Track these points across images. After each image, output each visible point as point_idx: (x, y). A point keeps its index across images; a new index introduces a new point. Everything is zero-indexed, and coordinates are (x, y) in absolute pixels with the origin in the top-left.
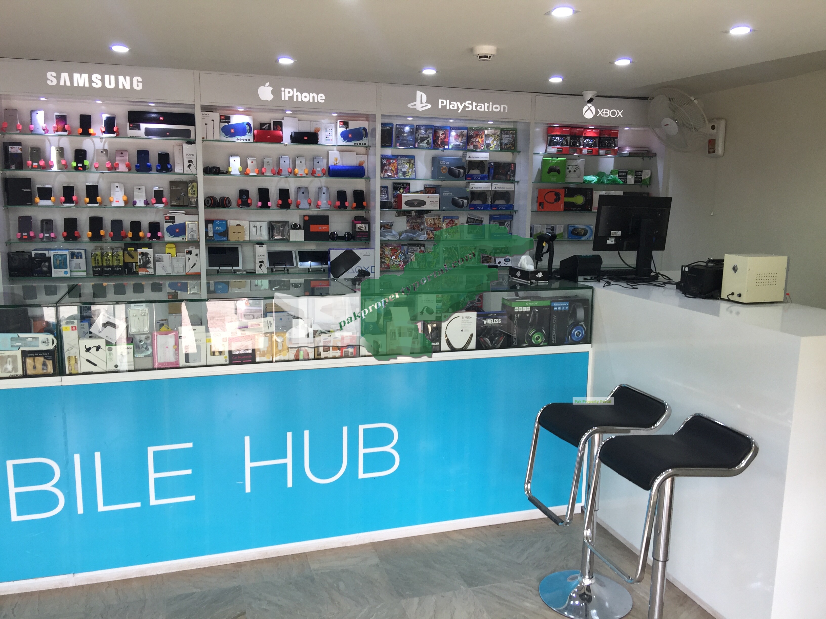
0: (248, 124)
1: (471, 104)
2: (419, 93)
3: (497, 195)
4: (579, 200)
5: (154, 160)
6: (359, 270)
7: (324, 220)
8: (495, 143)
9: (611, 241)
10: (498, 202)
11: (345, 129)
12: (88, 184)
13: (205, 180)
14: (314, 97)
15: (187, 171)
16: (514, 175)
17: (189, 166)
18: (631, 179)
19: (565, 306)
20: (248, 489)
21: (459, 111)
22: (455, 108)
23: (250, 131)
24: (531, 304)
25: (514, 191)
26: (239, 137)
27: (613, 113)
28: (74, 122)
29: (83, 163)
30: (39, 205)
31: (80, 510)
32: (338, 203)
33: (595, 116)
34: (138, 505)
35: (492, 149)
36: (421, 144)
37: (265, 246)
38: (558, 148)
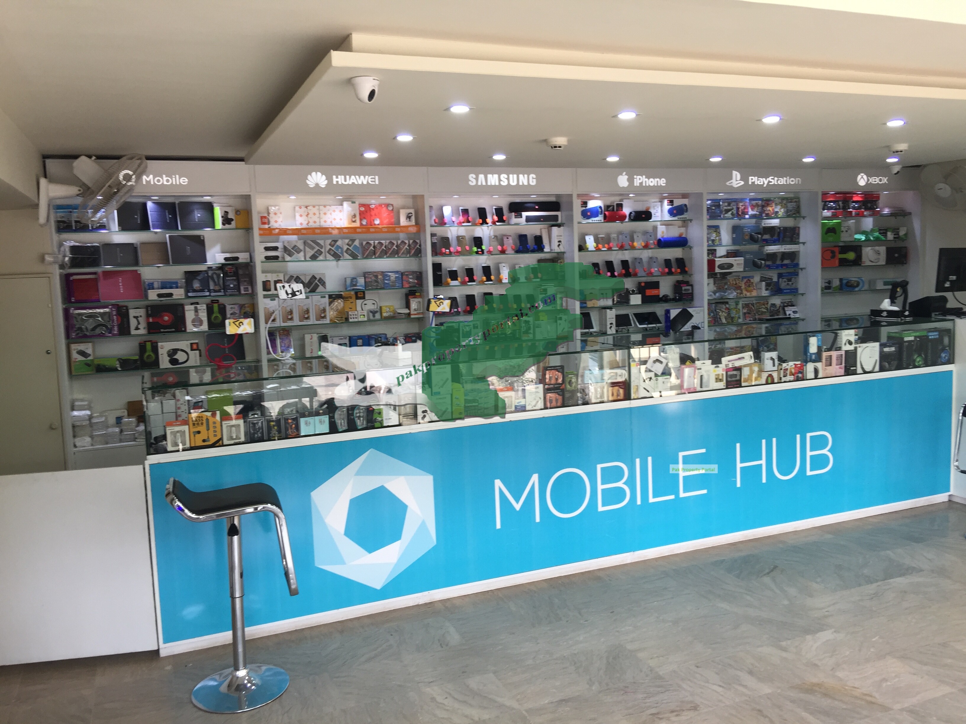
0: (600, 207)
1: (773, 179)
2: (735, 173)
3: (784, 255)
4: (851, 256)
5: (531, 243)
6: (692, 326)
7: (656, 285)
8: (782, 210)
9: (947, 285)
10: (786, 262)
11: (671, 207)
12: (483, 265)
13: (579, 256)
14: (657, 181)
15: (557, 250)
16: (798, 238)
17: (559, 245)
18: (890, 236)
19: (937, 335)
20: (739, 485)
21: (765, 186)
22: (762, 183)
23: (601, 214)
24: (914, 334)
25: (799, 252)
26: (594, 219)
27: (880, 180)
28: (473, 214)
29: (481, 248)
30: (451, 285)
31: (639, 502)
32: (667, 270)
33: (867, 183)
34: (672, 497)
35: (779, 216)
36: (726, 215)
37: (614, 310)
38: (833, 212)
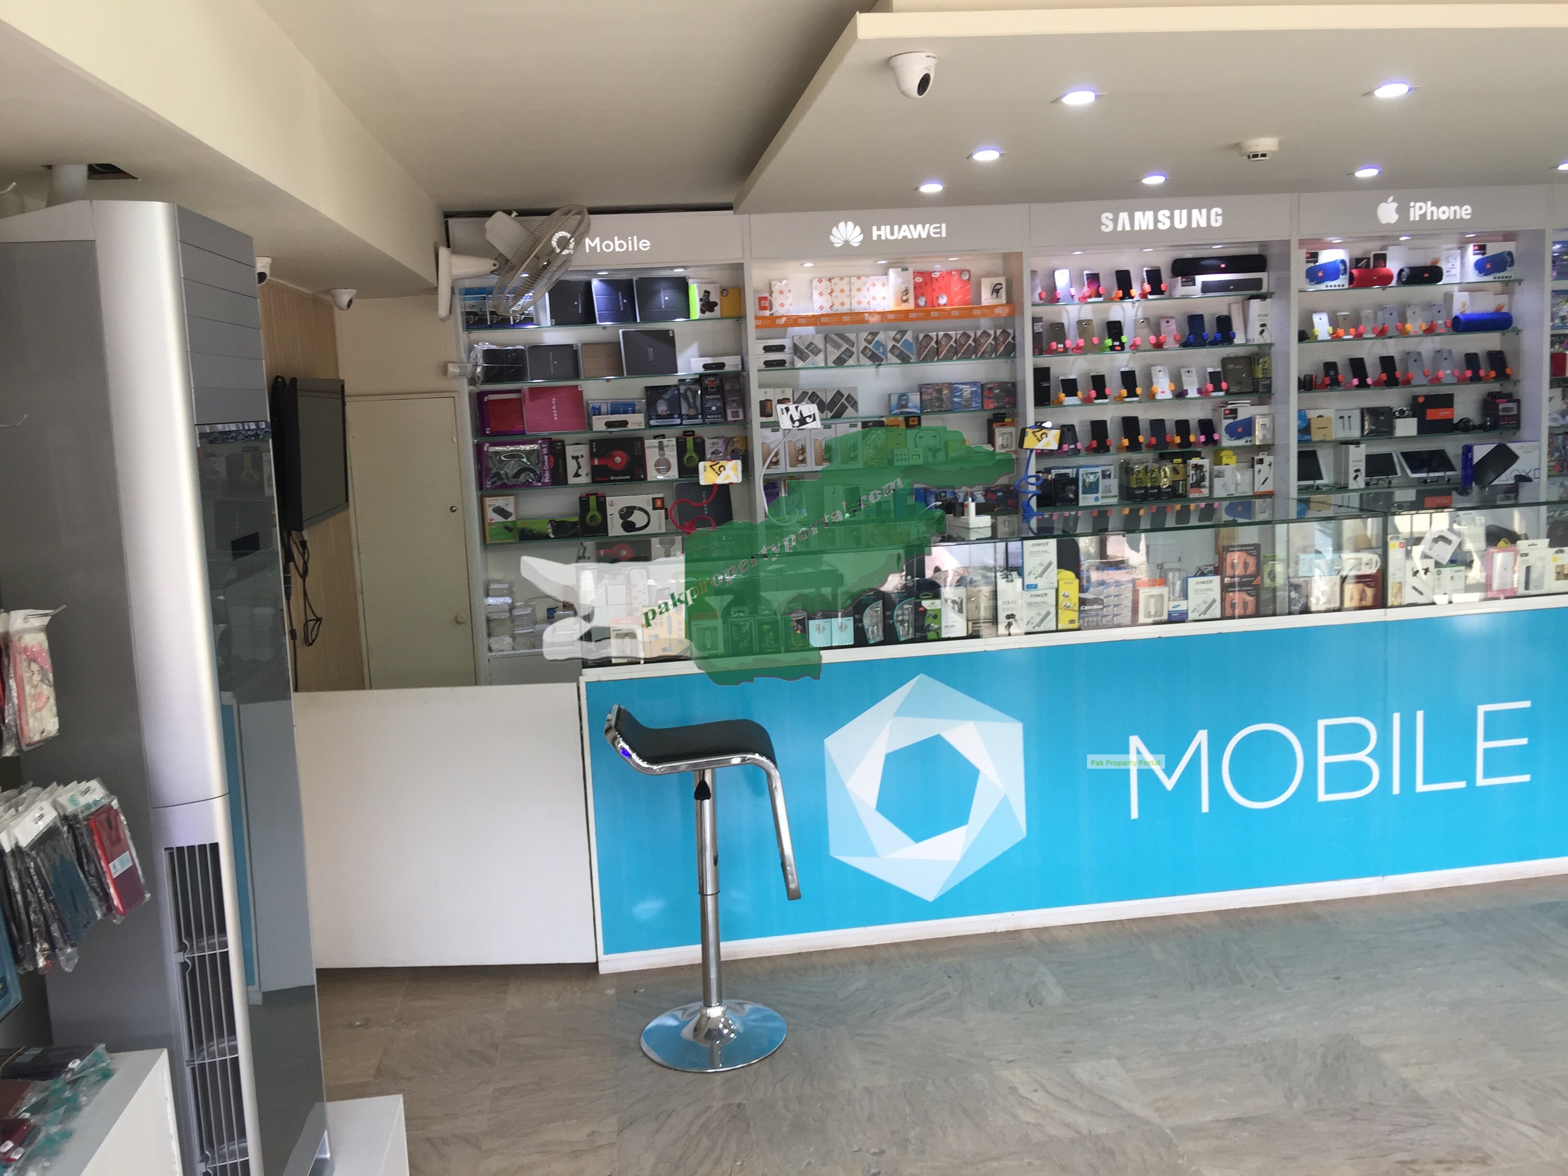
0: (1343, 262)
5: (1210, 328)
6: (1516, 476)
7: (1447, 401)
11: (1480, 257)
12: (1123, 370)
13: (1300, 351)
14: (1455, 212)
15: (1258, 340)
17: (1262, 332)
23: (1345, 273)
26: (1329, 283)
28: (1108, 283)
29: (1120, 340)
30: (1065, 404)
31: (1396, 790)
32: (1469, 373)
34: (1462, 784)
37: (1363, 446)
